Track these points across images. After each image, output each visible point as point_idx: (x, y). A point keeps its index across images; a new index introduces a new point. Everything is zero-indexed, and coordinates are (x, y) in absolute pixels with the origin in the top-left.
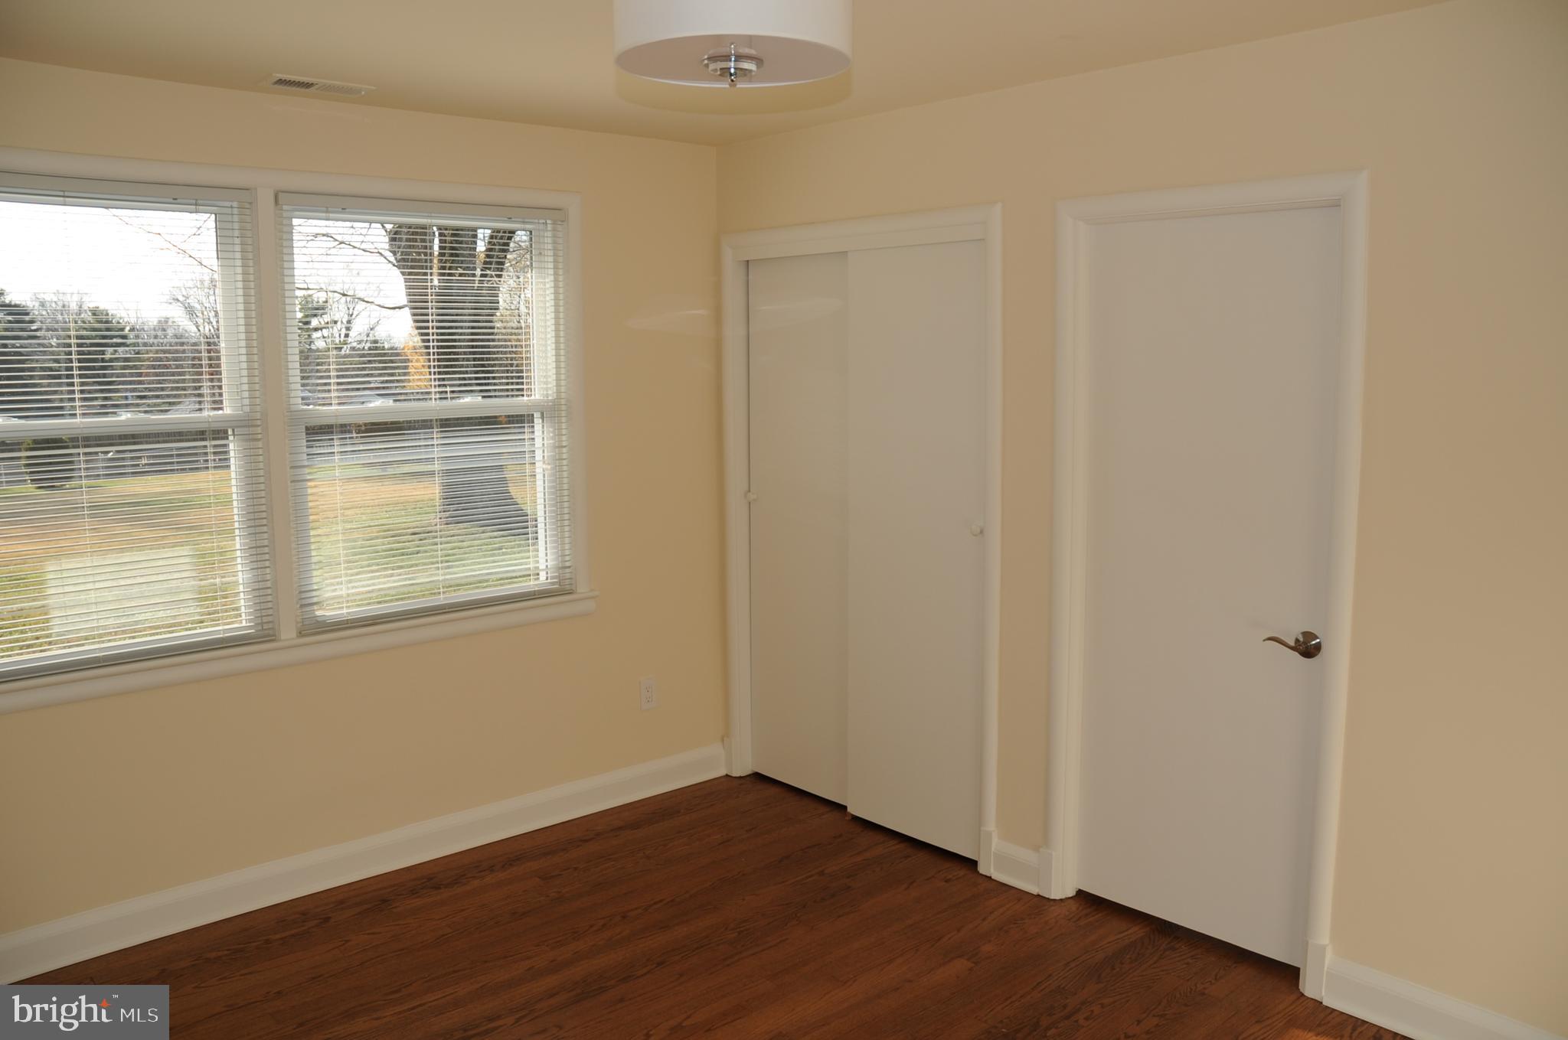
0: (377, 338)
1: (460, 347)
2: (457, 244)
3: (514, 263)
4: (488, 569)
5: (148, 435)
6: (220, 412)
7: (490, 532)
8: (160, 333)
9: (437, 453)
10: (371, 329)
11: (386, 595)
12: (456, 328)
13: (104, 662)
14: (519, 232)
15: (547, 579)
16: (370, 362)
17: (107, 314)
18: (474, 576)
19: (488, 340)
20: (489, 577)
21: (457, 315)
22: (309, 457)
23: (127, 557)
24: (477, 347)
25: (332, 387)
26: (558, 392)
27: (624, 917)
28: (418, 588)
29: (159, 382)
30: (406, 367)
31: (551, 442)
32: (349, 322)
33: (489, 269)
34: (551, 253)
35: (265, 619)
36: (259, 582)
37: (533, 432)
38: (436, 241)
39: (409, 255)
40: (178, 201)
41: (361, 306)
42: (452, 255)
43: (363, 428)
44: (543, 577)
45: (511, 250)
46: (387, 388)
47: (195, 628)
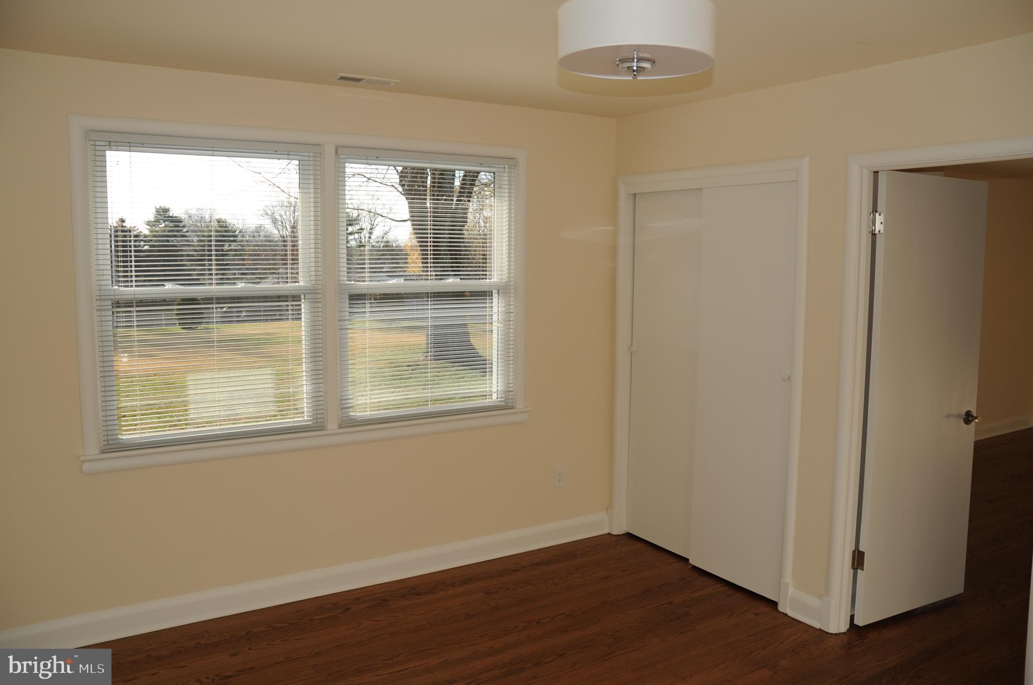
0: (389, 240)
1: (442, 246)
2: (443, 180)
3: (477, 193)
4: (456, 390)
5: (247, 298)
6: (297, 284)
7: (456, 367)
8: (256, 234)
9: (430, 314)
10: (385, 234)
11: (389, 405)
12: (440, 234)
13: (222, 437)
14: (483, 173)
15: (497, 398)
16: (383, 255)
17: (226, 222)
18: (446, 395)
19: (460, 242)
20: (456, 396)
21: (441, 226)
22: (350, 314)
23: (232, 374)
24: (453, 246)
25: (366, 270)
26: (509, 277)
27: (538, 623)
28: (410, 401)
29: (255, 264)
30: (406, 259)
31: (504, 309)
32: (371, 229)
33: (463, 196)
34: (507, 187)
35: (319, 416)
36: (316, 392)
37: (492, 303)
38: (429, 178)
39: (413, 187)
40: (278, 152)
41: (379, 219)
42: (439, 187)
43: (378, 297)
44: (494, 397)
45: (476, 184)
46: (394, 272)
47: (271, 420)
